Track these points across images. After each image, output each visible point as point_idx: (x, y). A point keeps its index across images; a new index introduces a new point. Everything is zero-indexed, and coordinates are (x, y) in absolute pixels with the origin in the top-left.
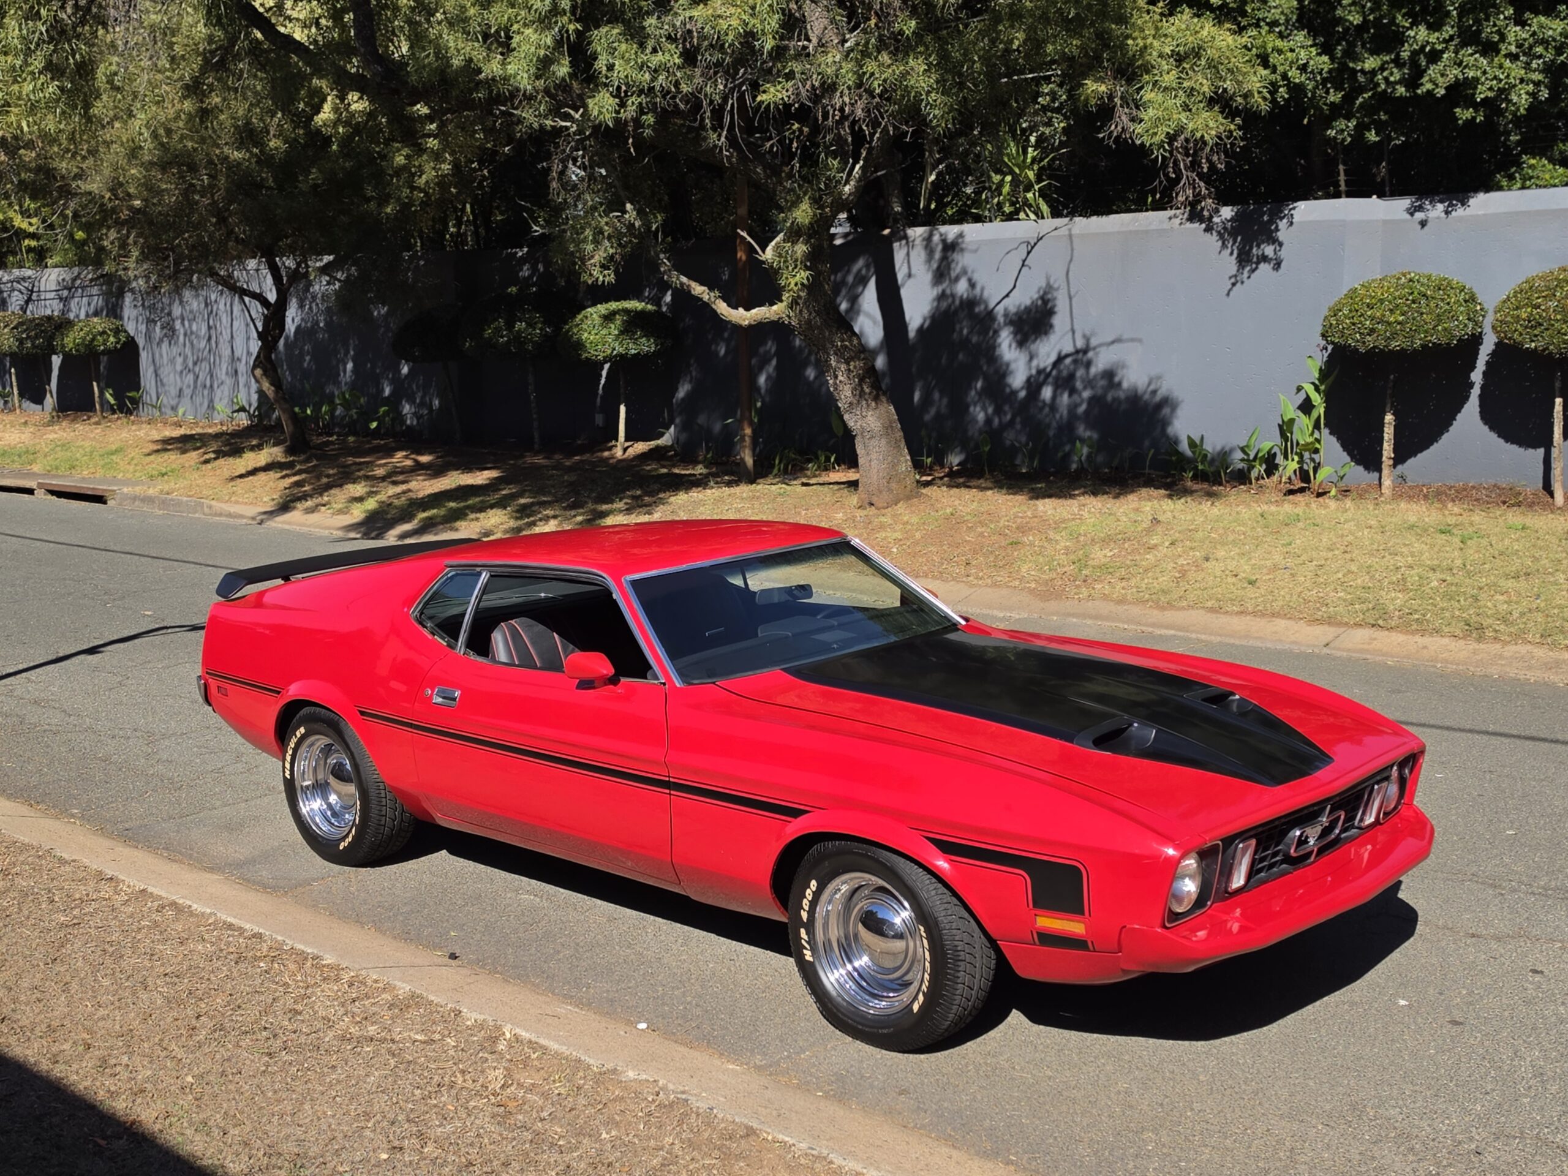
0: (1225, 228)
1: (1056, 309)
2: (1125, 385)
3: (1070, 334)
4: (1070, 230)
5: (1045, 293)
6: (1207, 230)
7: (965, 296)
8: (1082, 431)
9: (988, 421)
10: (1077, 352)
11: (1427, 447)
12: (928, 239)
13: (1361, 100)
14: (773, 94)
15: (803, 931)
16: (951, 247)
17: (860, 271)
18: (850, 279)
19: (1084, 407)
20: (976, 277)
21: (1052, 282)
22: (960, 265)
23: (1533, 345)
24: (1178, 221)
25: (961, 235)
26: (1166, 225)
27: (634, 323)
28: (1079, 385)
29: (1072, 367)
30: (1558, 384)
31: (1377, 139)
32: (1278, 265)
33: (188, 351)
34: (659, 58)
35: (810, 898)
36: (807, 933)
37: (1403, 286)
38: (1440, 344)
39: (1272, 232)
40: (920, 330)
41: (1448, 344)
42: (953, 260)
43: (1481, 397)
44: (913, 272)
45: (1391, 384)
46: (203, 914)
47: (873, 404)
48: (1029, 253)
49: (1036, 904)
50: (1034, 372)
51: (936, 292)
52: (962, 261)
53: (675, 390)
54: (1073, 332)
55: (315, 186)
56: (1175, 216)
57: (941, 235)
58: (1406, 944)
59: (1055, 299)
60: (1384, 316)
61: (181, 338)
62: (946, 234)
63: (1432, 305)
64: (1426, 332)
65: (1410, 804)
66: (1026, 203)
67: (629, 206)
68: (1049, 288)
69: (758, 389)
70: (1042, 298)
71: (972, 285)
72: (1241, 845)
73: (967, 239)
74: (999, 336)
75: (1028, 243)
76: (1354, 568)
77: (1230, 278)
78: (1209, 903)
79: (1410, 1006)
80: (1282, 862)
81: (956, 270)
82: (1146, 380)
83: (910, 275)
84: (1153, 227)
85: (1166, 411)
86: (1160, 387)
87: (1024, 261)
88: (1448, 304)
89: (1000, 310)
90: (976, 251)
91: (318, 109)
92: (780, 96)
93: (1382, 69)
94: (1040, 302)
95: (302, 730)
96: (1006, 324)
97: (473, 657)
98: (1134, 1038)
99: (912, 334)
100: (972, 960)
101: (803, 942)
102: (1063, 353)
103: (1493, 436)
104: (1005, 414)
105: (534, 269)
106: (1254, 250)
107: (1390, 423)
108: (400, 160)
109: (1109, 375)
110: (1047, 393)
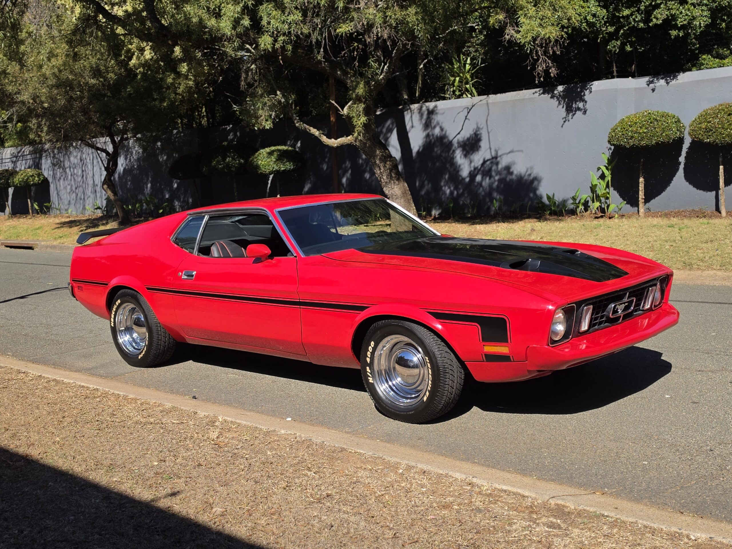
0: (560, 95)
1: (482, 138)
2: (515, 172)
3: (489, 150)
4: (487, 101)
5: (476, 131)
6: (552, 97)
7: (439, 135)
8: (495, 195)
9: (452, 193)
10: (493, 158)
11: (660, 194)
12: (420, 109)
13: (622, 31)
14: (344, 29)
15: (368, 368)
16: (431, 112)
17: (389, 126)
18: (384, 130)
19: (496, 183)
20: (444, 125)
21: (479, 126)
22: (436, 121)
23: (708, 140)
24: (538, 94)
25: (436, 107)
26: (532, 96)
27: (283, 156)
28: (493, 174)
29: (490, 166)
30: (721, 159)
31: (631, 49)
32: (585, 112)
33: (73, 183)
34: (291, 18)
35: (371, 351)
36: (370, 369)
37: (646, 116)
38: (665, 142)
39: (582, 96)
40: (418, 152)
41: (668, 142)
42: (433, 119)
43: (684, 169)
44: (414, 125)
45: (642, 164)
46: (69, 383)
47: (397, 182)
48: (468, 113)
49: (484, 340)
50: (472, 169)
51: (424, 134)
52: (437, 118)
53: (304, 187)
54: (490, 149)
55: (130, 95)
56: (536, 92)
57: (427, 107)
58: (667, 375)
59: (481, 134)
60: (637, 130)
61: (69, 177)
62: (429, 107)
63: (660, 124)
64: (657, 136)
65: (666, 303)
66: (467, 90)
67: (278, 93)
68: (478, 129)
69: (343, 185)
70: (475, 134)
71: (442, 129)
72: (585, 308)
73: (439, 108)
74: (455, 153)
75: (468, 108)
76: (628, 242)
77: (563, 119)
78: (570, 337)
79: (671, 398)
80: (606, 322)
81: (434, 123)
82: (525, 170)
83: (412, 127)
84: (526, 97)
85: (536, 183)
86: (532, 172)
87: (466, 117)
88: (667, 123)
89: (455, 142)
90: (443, 114)
91: (130, 59)
92: (347, 29)
93: (632, 15)
94: (474, 136)
95: (119, 301)
96: (458, 147)
97: (202, 256)
98: (534, 415)
99: (414, 154)
100: (453, 373)
101: (368, 373)
102: (486, 159)
103: (691, 187)
104: (460, 189)
105: (235, 135)
106: (574, 106)
107: (642, 182)
108: (170, 80)
109: (508, 168)
110: (479, 178)
